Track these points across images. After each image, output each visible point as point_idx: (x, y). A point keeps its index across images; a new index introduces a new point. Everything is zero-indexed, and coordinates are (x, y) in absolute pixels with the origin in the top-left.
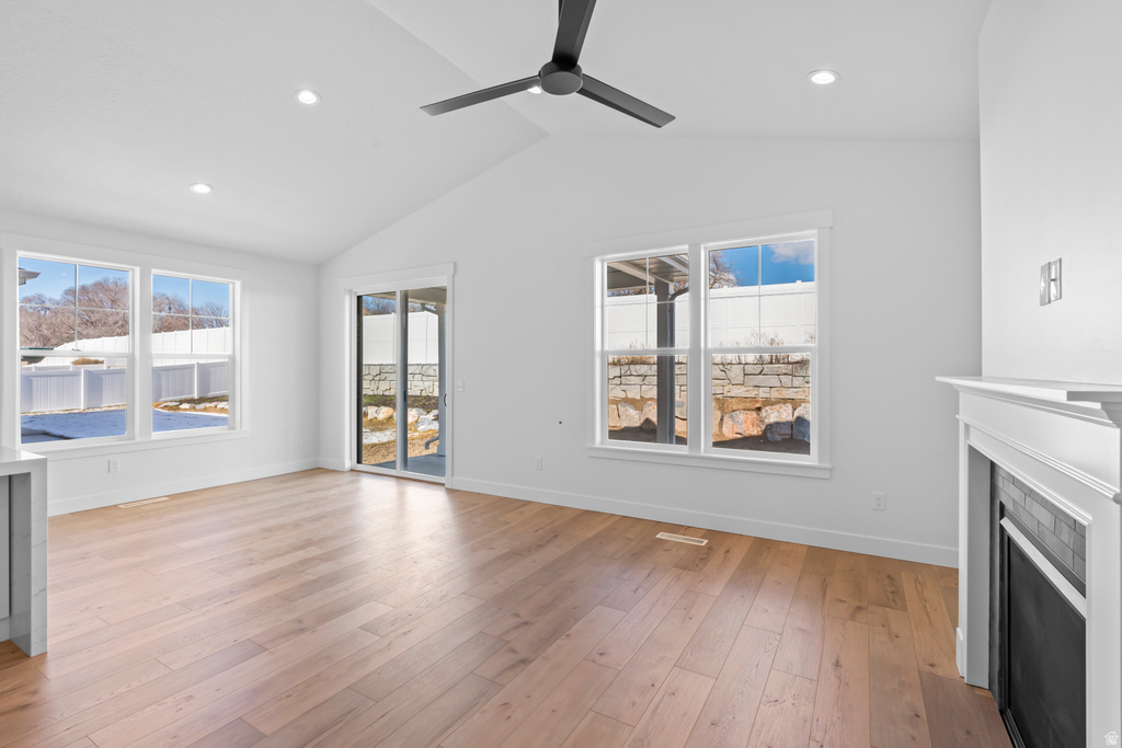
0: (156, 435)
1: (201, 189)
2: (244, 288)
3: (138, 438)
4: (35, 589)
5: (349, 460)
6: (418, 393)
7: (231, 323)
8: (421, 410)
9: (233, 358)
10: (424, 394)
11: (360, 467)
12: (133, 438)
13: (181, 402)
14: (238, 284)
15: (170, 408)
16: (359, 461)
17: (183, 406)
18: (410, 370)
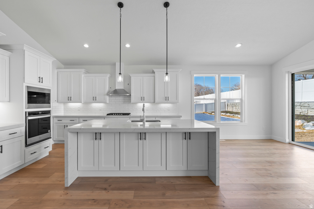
0: (221, 122)
1: (239, 45)
2: (245, 77)
3: (218, 122)
4: (217, 167)
5: (288, 139)
6: (299, 114)
7: (241, 88)
8: (304, 121)
9: (241, 100)
10: (302, 114)
11: (293, 142)
12: (216, 122)
13: (212, 112)
14: (243, 76)
15: (210, 114)
16: (293, 140)
17: (213, 113)
18: (296, 104)
